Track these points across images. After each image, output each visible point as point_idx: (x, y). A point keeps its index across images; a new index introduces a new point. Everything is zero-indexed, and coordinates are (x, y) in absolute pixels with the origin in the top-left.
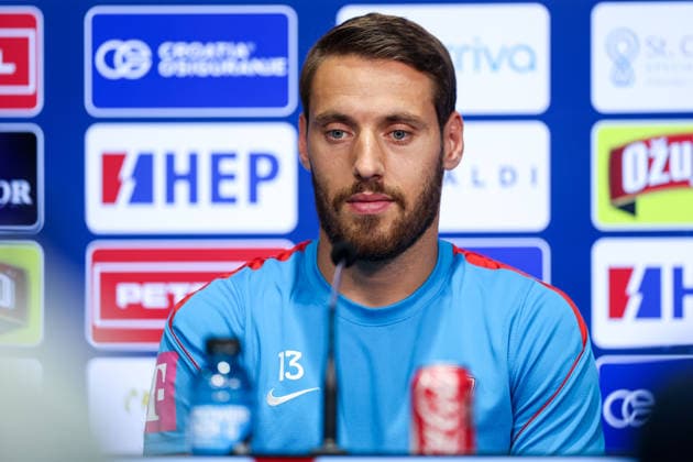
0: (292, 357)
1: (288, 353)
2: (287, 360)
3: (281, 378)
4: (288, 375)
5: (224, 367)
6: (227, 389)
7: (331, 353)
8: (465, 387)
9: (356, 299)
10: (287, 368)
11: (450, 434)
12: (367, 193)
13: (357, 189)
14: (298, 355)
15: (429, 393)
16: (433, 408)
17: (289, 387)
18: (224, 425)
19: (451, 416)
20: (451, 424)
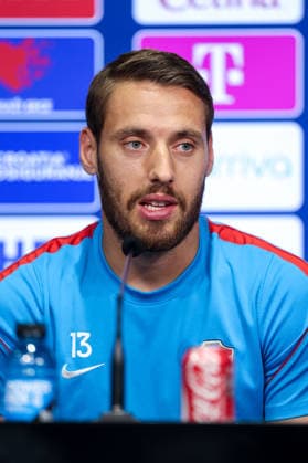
0: (83, 337)
1: (80, 334)
2: (78, 340)
3: (74, 356)
4: (79, 353)
5: (31, 348)
6: (34, 366)
7: (119, 335)
8: (226, 365)
9: (138, 286)
10: (79, 347)
11: (213, 402)
12: (160, 194)
13: (152, 190)
14: (87, 335)
15: (197, 369)
16: (200, 382)
17: (79, 363)
18: (31, 396)
19: (215, 388)
20: (214, 395)
